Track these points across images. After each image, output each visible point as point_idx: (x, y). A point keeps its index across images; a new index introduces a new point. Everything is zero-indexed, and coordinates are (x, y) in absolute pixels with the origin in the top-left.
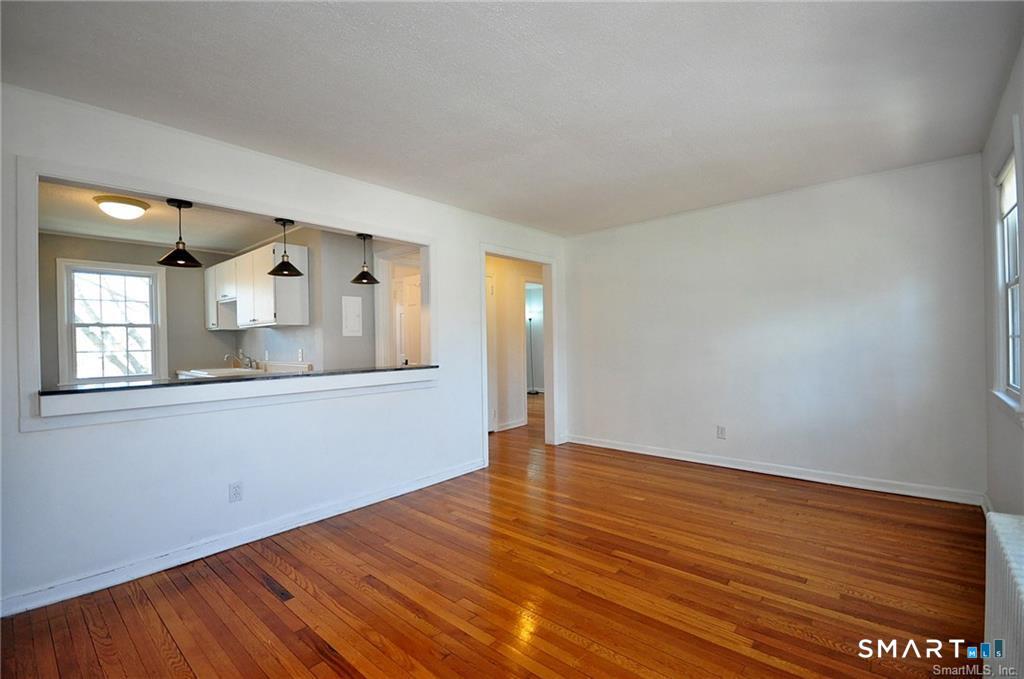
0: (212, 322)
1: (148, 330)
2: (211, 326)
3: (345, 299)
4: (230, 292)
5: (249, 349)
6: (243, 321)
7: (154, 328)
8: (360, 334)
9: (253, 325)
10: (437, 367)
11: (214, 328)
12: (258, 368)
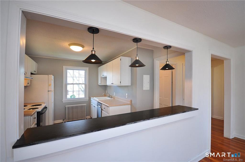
0: (100, 83)
1: (84, 85)
2: (99, 84)
3: (144, 75)
4: (105, 74)
5: (109, 91)
6: (109, 83)
7: (85, 84)
8: (149, 89)
9: (112, 85)
10: (198, 109)
11: (100, 85)
12: (112, 98)
